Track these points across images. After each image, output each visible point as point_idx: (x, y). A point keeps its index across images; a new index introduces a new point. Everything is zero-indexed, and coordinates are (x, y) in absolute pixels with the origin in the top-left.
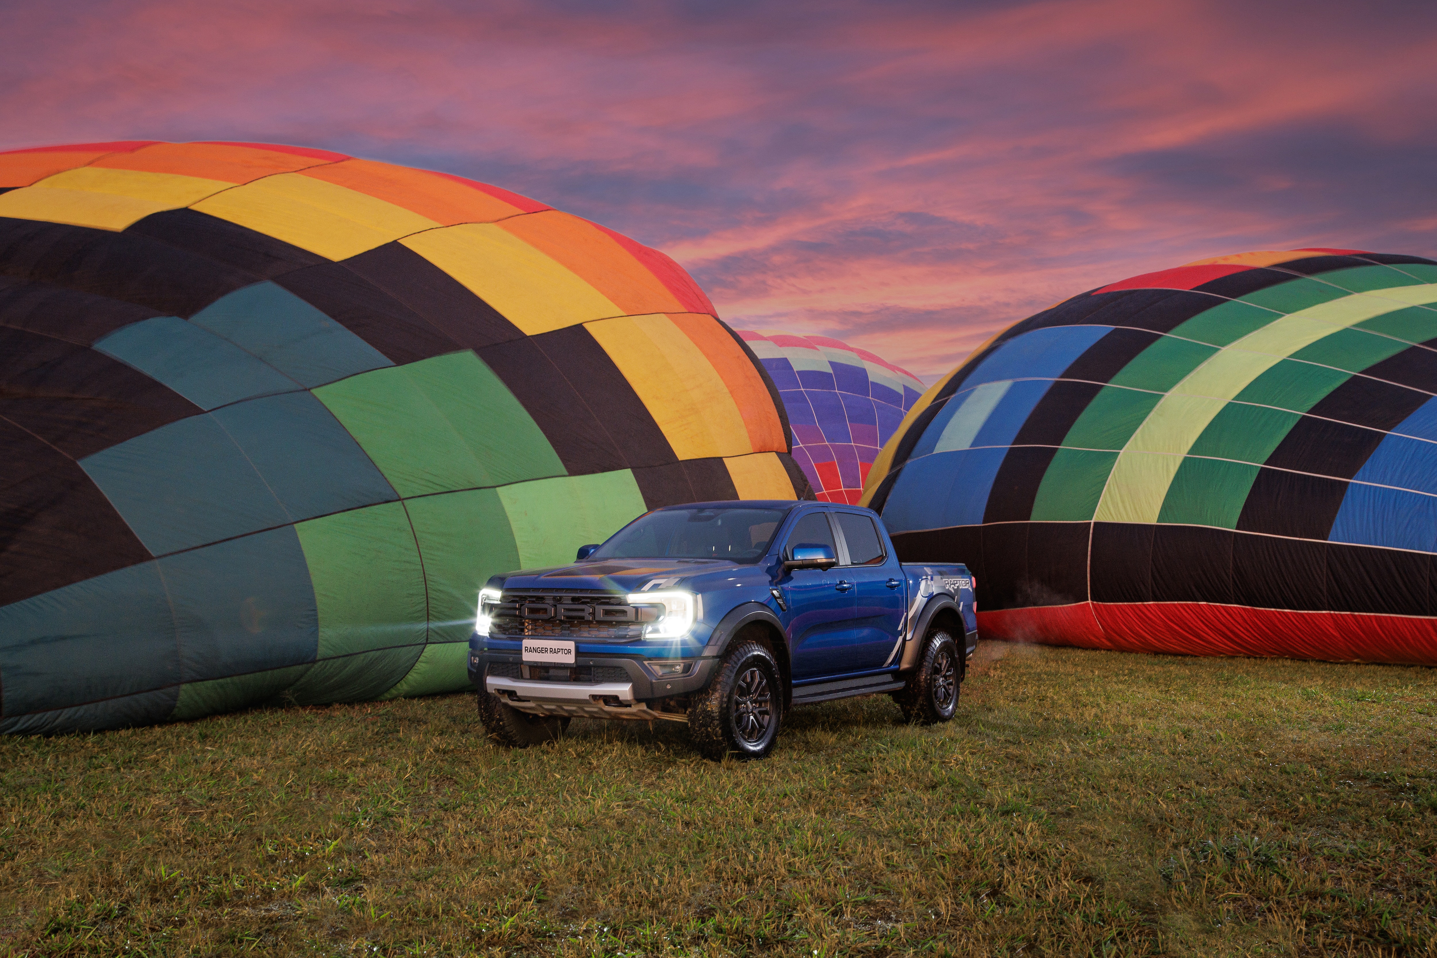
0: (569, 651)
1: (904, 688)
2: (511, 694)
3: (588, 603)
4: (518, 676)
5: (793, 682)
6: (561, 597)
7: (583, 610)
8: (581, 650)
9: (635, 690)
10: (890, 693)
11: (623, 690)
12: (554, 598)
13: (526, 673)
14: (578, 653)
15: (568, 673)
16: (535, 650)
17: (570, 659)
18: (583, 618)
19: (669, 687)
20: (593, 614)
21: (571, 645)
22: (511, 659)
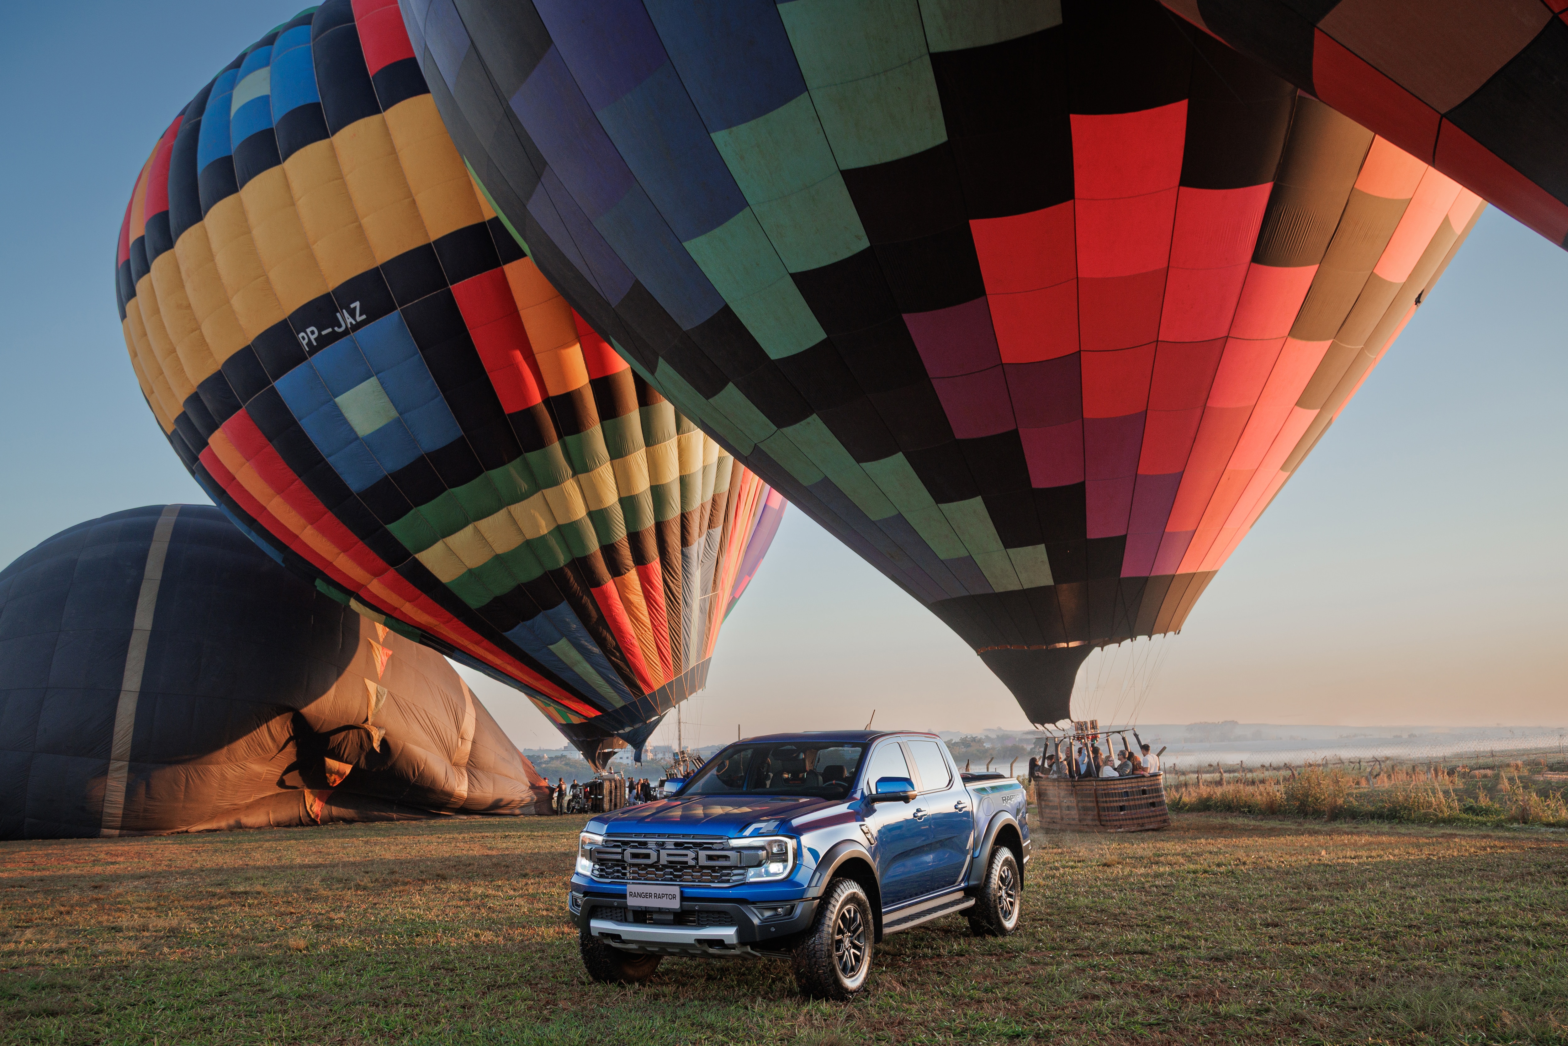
0: (674, 897)
1: (974, 905)
2: (616, 937)
3: (691, 848)
4: (624, 920)
5: (883, 910)
6: (664, 843)
7: (687, 855)
8: (686, 895)
9: (739, 933)
10: (963, 912)
11: (728, 933)
12: (657, 843)
13: (630, 917)
14: (683, 898)
15: (671, 917)
16: (639, 895)
17: (675, 904)
18: (686, 863)
19: (773, 929)
20: (696, 859)
21: (676, 890)
22: (616, 904)
